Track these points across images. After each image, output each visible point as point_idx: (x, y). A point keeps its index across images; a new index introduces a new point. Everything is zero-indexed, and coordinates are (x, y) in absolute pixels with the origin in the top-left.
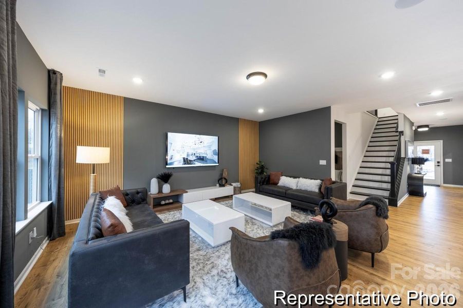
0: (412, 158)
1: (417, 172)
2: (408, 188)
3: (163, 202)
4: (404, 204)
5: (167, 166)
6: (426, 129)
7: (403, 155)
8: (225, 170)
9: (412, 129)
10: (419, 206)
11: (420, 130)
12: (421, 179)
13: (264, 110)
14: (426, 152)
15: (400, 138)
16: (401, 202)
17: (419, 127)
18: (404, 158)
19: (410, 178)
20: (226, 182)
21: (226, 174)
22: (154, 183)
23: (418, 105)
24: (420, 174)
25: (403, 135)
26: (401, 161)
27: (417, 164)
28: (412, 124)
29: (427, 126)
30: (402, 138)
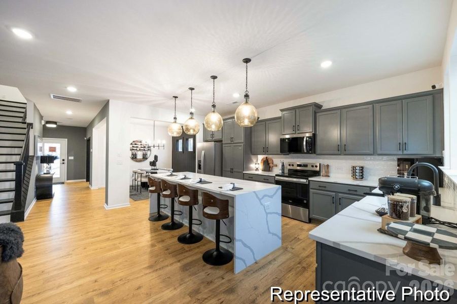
0: (41, 156)
1: (46, 172)
2: (36, 192)
4: (31, 214)
6: (54, 126)
7: (31, 153)
9: (41, 123)
10: (47, 211)
11: (48, 125)
12: (50, 179)
14: (53, 149)
15: (28, 132)
16: (28, 213)
17: (48, 122)
18: (33, 156)
19: (39, 179)
23: (52, 97)
24: (49, 173)
25: (32, 128)
26: (29, 159)
27: (46, 163)
28: (41, 117)
29: (55, 123)
30: (31, 131)
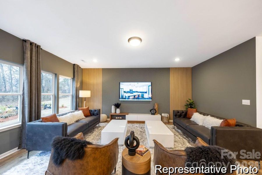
3: (117, 118)
5: (120, 100)
8: (155, 104)
13: (180, 59)
20: (156, 112)
21: (157, 106)
22: (113, 108)
